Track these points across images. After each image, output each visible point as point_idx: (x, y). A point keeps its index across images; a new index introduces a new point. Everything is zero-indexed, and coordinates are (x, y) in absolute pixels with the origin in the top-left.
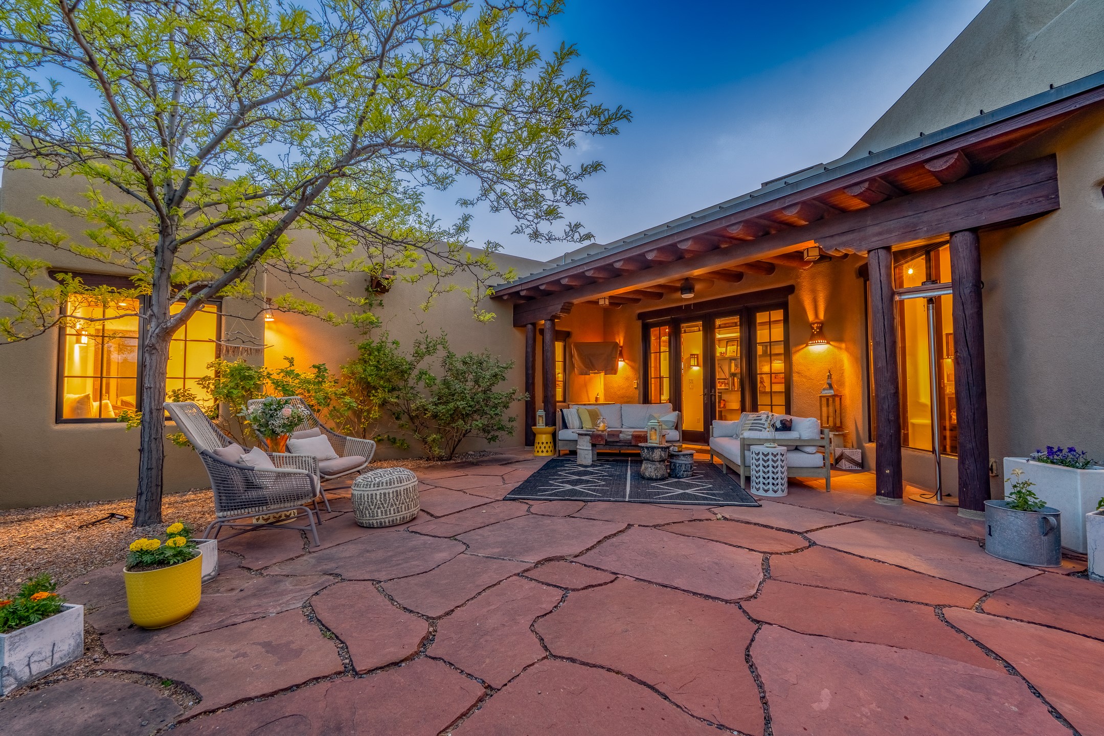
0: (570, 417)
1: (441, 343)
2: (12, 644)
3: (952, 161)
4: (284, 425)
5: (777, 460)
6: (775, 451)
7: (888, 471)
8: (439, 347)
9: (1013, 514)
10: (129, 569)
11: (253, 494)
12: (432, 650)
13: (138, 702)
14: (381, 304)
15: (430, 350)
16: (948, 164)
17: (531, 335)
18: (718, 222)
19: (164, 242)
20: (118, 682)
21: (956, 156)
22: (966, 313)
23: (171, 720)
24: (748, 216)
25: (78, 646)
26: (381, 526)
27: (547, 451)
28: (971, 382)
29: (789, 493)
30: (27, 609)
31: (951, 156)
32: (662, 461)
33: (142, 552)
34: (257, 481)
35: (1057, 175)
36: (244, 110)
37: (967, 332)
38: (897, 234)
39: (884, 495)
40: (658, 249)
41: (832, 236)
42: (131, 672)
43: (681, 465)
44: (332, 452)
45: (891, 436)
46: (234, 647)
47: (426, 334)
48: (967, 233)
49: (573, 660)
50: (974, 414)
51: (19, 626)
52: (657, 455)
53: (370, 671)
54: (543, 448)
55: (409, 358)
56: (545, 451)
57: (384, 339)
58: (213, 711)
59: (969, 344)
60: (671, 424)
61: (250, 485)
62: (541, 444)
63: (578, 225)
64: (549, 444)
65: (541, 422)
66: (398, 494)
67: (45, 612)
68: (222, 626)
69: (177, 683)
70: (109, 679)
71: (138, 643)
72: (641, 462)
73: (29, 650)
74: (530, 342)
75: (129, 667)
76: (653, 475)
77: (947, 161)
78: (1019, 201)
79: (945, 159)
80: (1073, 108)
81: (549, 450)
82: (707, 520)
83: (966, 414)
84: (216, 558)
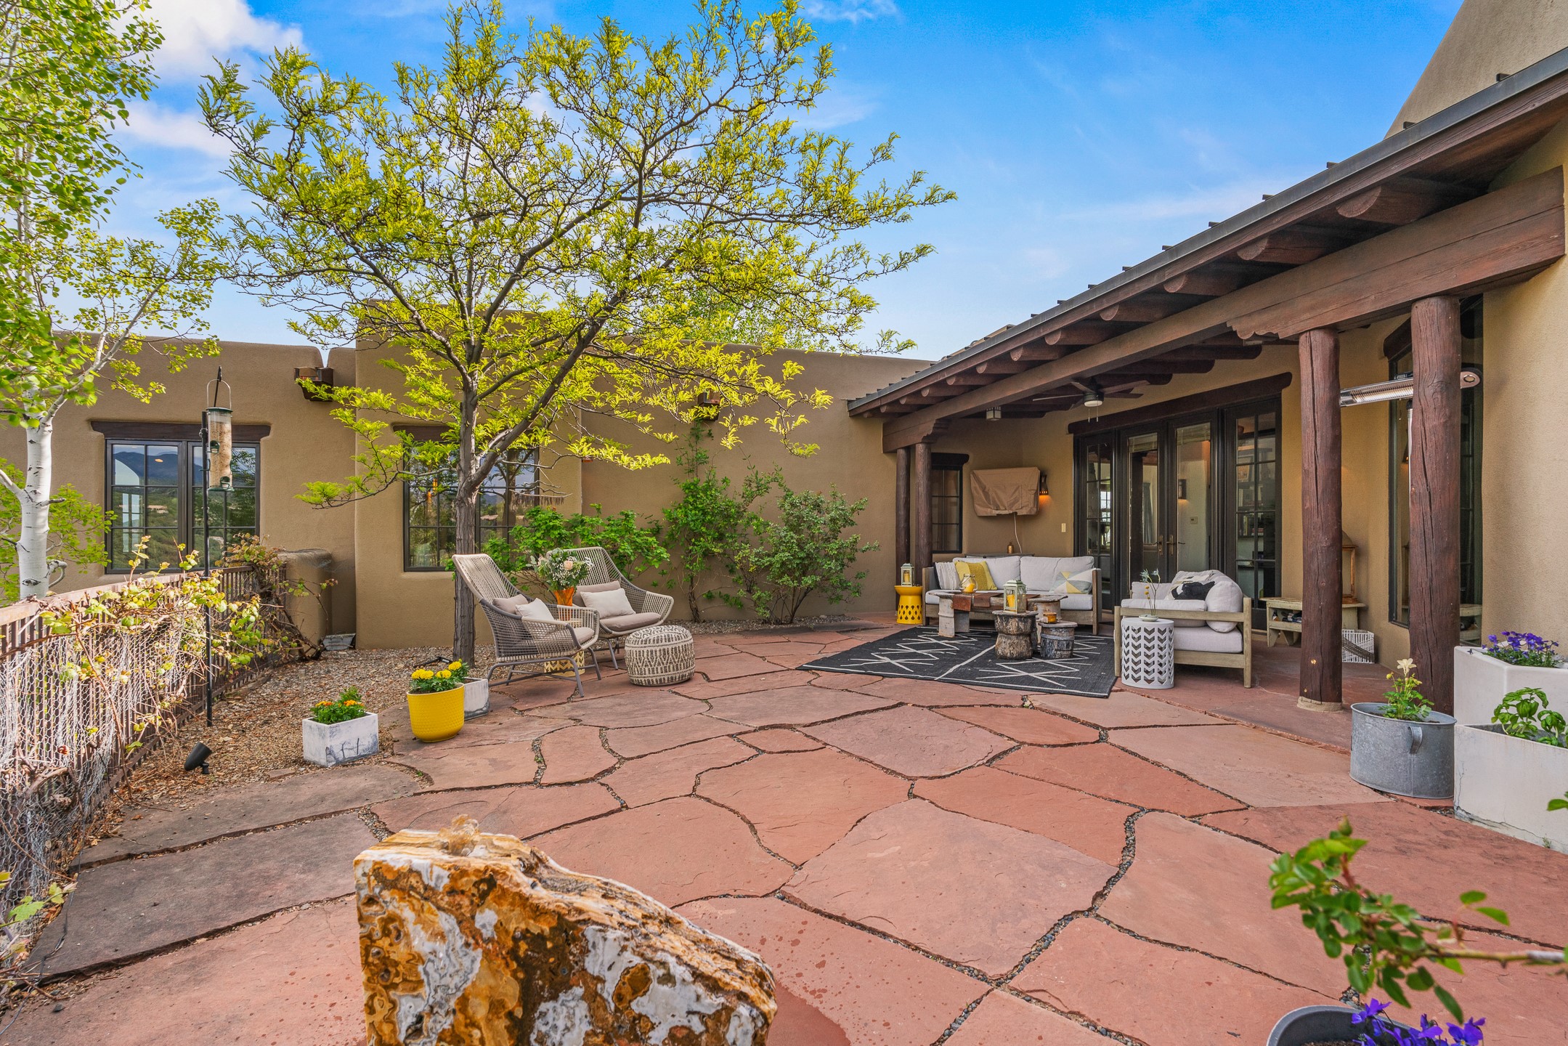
0: (944, 574)
1: (775, 480)
2: (332, 733)
3: (1373, 201)
4: (569, 578)
5: (1153, 638)
6: (1150, 626)
7: (1314, 662)
8: (774, 485)
9: (1371, 720)
10: (411, 692)
11: (526, 643)
12: (607, 779)
13: (398, 781)
14: (710, 435)
15: (762, 489)
16: (1368, 206)
17: (903, 463)
18: (1088, 307)
19: (467, 398)
20: (392, 769)
21: (1378, 192)
22: (1427, 425)
23: (411, 793)
24: (1122, 297)
25: (375, 744)
26: (650, 685)
27: (913, 618)
28: (1428, 531)
29: (1175, 685)
30: (342, 711)
31: (1372, 193)
32: (1020, 634)
33: (421, 680)
34: (531, 631)
35: (1563, 201)
36: (524, 259)
37: (1427, 455)
38: (1334, 307)
39: (1307, 696)
40: (1025, 346)
41: (1250, 315)
42: (401, 765)
43: (1052, 641)
44: (627, 606)
45: (1321, 610)
46: (470, 759)
47: (755, 470)
48: (1433, 300)
49: (708, 800)
50: (1431, 581)
51: (336, 721)
52: (1013, 626)
53: (550, 785)
54: (907, 614)
55: (740, 500)
56: (910, 617)
57: (711, 477)
58: (437, 792)
59: (1429, 473)
60: (1084, 586)
61: (526, 636)
62: (904, 609)
63: (890, 334)
64: (916, 609)
65: (906, 578)
66: (665, 652)
67: (353, 715)
68: (472, 745)
69: (424, 775)
70: (387, 768)
71: (414, 749)
72: (995, 635)
73: (342, 740)
74: (903, 473)
75: (401, 762)
76: (1008, 652)
77: (1367, 202)
78: (1506, 246)
79: (1364, 198)
80: (1530, 109)
81: (916, 617)
82: (1006, 706)
83: (1420, 580)
84: (487, 696)
